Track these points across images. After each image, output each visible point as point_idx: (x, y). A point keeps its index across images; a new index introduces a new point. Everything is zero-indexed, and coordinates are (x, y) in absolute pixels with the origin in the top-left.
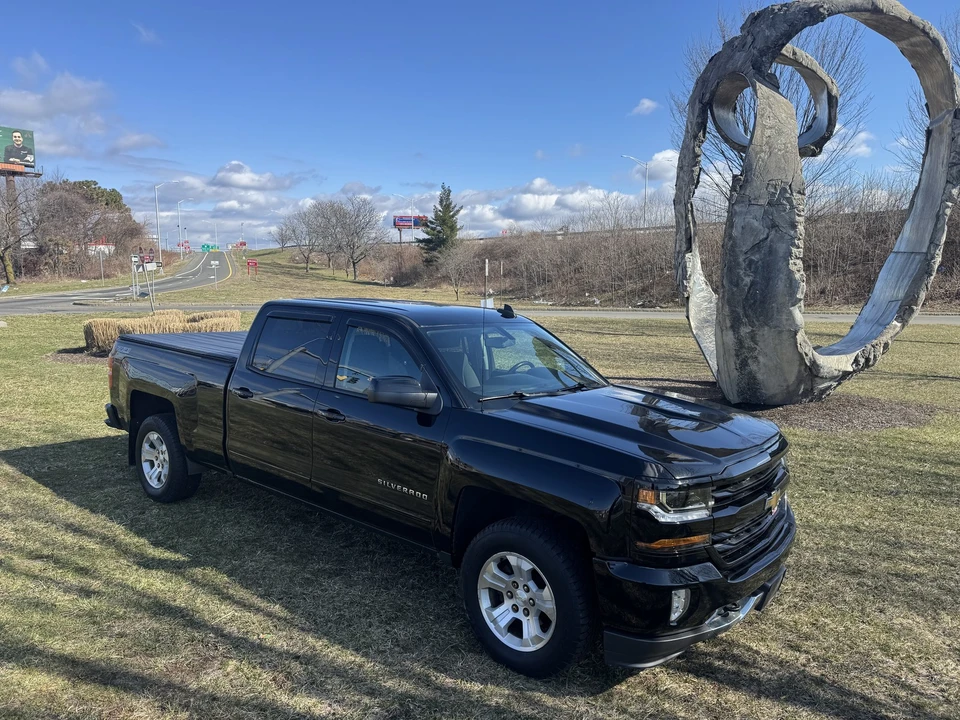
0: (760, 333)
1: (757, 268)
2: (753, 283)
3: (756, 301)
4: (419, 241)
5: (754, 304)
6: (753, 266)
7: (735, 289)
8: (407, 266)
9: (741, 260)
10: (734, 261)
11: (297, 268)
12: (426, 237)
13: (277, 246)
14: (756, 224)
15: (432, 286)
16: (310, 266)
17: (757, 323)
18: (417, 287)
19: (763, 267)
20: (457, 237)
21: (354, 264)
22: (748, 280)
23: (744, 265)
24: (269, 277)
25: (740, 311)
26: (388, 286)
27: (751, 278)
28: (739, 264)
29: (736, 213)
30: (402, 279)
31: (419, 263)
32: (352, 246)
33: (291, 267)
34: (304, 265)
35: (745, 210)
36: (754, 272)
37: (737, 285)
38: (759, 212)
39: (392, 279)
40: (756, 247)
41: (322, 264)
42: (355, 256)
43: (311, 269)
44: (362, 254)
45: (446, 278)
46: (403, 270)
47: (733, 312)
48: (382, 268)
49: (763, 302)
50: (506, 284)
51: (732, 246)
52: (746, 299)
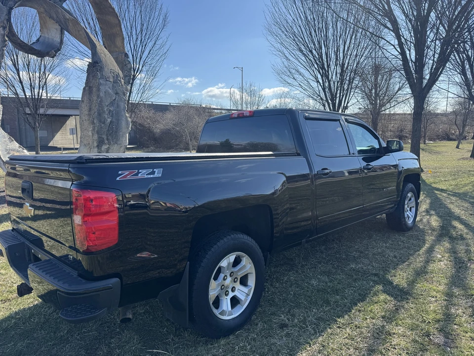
0: (112, 148)
1: (113, 114)
2: (111, 122)
3: (113, 132)
5: (112, 133)
6: (111, 113)
7: (103, 125)
9: (105, 109)
10: (102, 110)
14: (110, 91)
17: (112, 143)
19: (116, 114)
22: (109, 120)
23: (107, 113)
25: (105, 137)
27: (110, 119)
28: (104, 112)
29: (101, 84)
35: (105, 83)
36: (112, 116)
37: (104, 123)
38: (111, 86)
40: (112, 104)
47: (99, 138)
49: (116, 132)
51: (100, 101)
52: (108, 130)
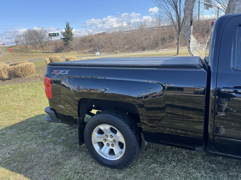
4: (62, 39)
8: (59, 46)
11: (23, 50)
12: (64, 37)
13: (15, 44)
15: (68, 52)
16: (28, 49)
18: (63, 52)
20: (73, 37)
21: (42, 47)
24: (16, 53)
26: (54, 53)
30: (58, 50)
31: (62, 45)
32: (41, 42)
33: (21, 50)
34: (26, 49)
39: (55, 51)
41: (31, 48)
42: (42, 44)
43: (28, 50)
44: (44, 44)
45: (72, 49)
46: (58, 48)
48: (51, 48)
50: (91, 49)
